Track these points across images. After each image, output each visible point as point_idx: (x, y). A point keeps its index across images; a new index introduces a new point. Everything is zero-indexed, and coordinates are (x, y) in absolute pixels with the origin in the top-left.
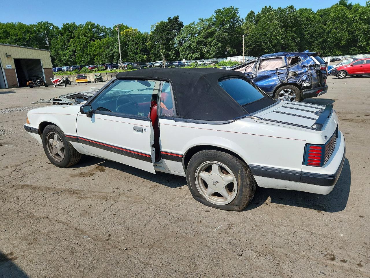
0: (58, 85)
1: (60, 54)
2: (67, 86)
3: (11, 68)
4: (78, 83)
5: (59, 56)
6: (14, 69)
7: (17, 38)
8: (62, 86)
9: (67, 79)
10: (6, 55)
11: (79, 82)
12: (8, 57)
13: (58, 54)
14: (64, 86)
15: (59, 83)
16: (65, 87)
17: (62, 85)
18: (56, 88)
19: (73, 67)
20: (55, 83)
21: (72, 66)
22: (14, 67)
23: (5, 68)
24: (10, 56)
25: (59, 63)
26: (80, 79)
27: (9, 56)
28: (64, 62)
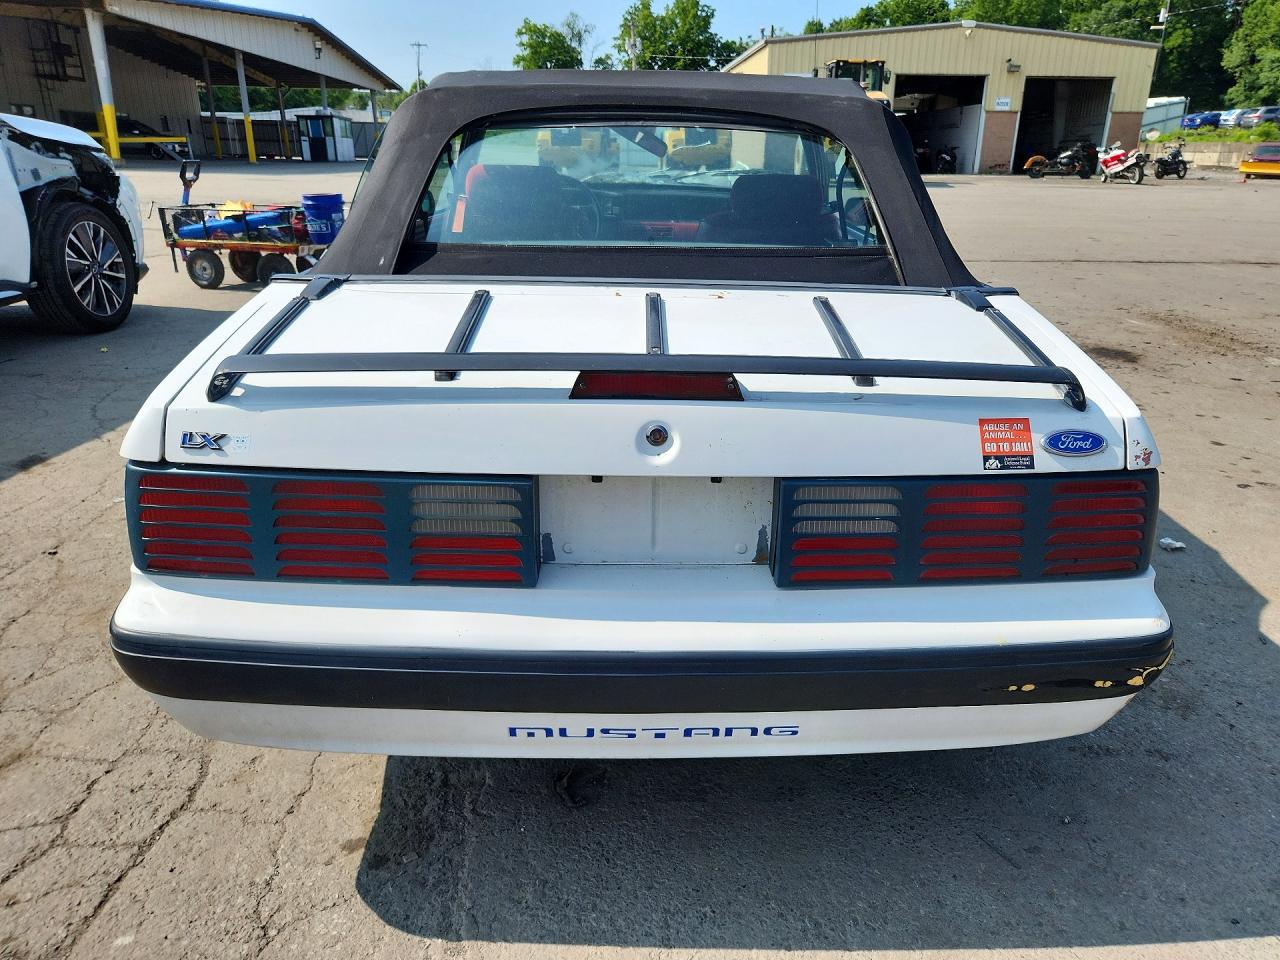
0: (1117, 176)
1: (1259, 61)
2: (1143, 182)
3: (1007, 108)
4: (1248, 176)
5: (1256, 67)
6: (1017, 113)
7: (1128, 4)
8: (1127, 178)
9: (1177, 154)
10: (1007, 64)
11: (1254, 174)
12: (1013, 69)
13: (1253, 60)
14: (1133, 178)
15: (1119, 168)
16: (1138, 183)
17: (1129, 175)
18: (1105, 185)
19: (1268, 111)
20: (1107, 167)
21: (1263, 109)
22: (1017, 105)
23: (991, 109)
24: (1019, 66)
25: (1242, 98)
26: (1261, 161)
27: (1016, 69)
28: (1263, 93)
